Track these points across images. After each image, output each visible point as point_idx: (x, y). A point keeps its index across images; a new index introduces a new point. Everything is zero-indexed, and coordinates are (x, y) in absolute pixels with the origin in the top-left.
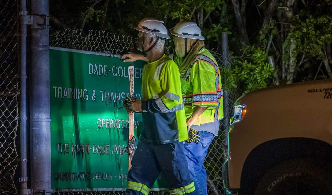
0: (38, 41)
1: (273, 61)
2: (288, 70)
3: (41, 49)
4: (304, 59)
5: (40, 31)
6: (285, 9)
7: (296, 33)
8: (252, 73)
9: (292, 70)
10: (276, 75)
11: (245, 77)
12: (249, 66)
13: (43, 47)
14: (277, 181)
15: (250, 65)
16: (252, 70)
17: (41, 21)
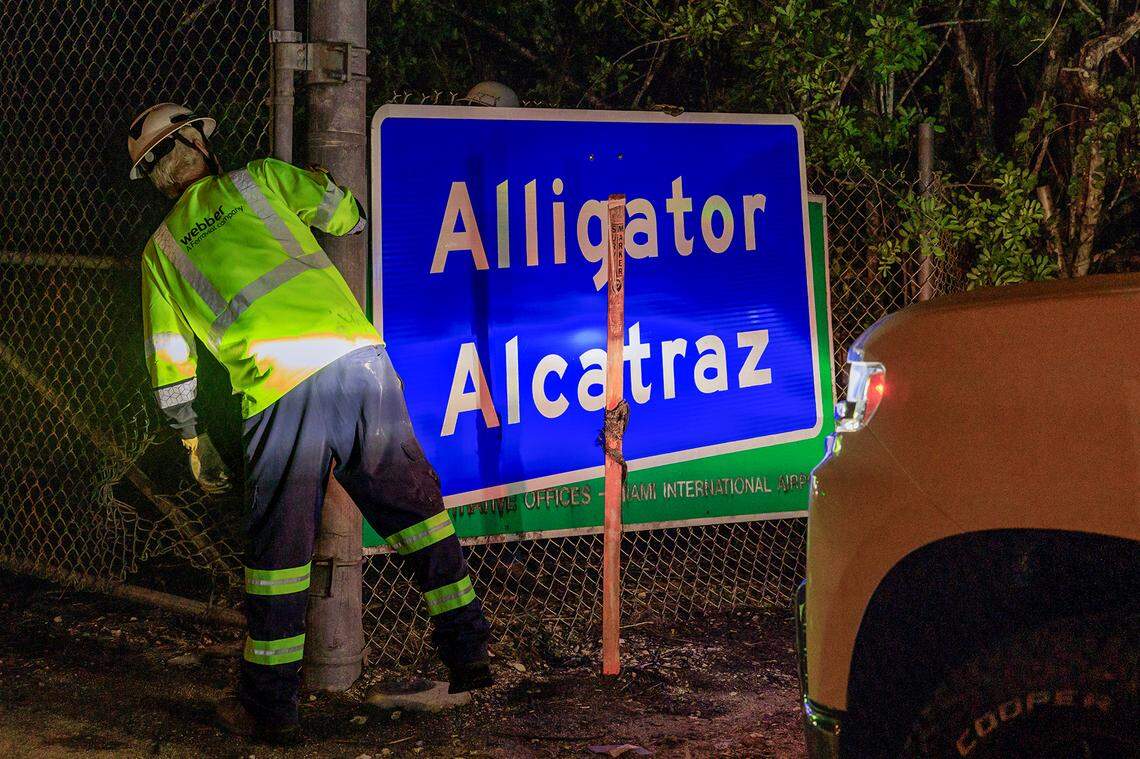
0: (325, 119)
1: (1048, 198)
2: (1084, 219)
3: (334, 143)
4: (1121, 194)
5: (331, 90)
6: (1080, 75)
7: (1106, 129)
8: (992, 224)
9: (1092, 219)
10: (1053, 230)
11: (975, 234)
12: (985, 208)
13: (339, 138)
14: (998, 717)
15: (987, 205)
16: (991, 217)
17: (336, 61)
